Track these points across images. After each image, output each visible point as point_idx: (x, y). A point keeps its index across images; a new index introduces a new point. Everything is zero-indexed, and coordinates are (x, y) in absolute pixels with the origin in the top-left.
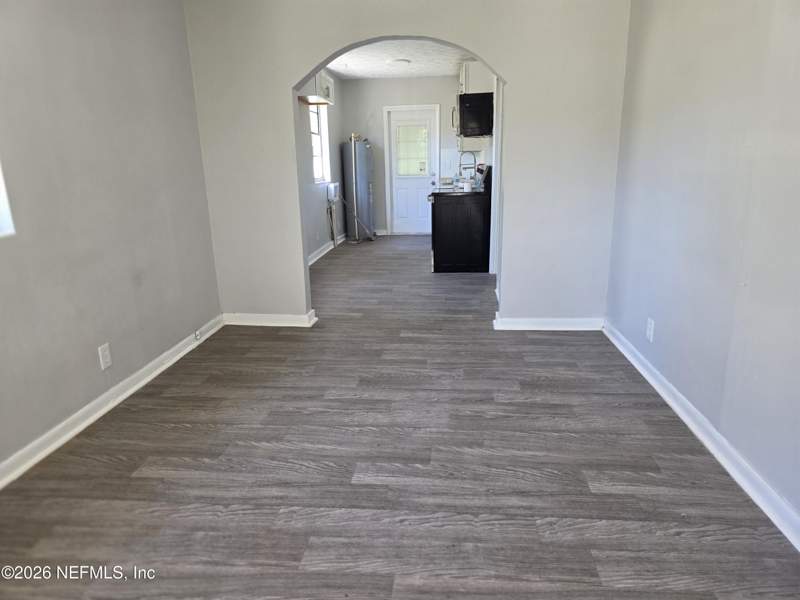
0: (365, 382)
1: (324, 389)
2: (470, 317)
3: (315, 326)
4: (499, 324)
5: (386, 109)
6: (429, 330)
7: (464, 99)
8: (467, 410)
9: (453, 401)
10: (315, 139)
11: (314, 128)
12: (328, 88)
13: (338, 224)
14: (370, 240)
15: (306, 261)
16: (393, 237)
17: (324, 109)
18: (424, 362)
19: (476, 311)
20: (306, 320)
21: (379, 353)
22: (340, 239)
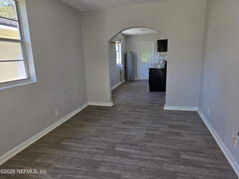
0: (123, 123)
1: (112, 124)
2: (157, 105)
3: (113, 106)
4: (166, 108)
5: (138, 43)
6: (144, 108)
7: (159, 41)
8: (151, 132)
9: (147, 130)
10: (118, 53)
11: (117, 50)
12: (120, 39)
13: (123, 76)
14: (132, 81)
15: (111, 88)
16: (139, 80)
17: (120, 45)
18: (141, 118)
19: (160, 104)
20: (110, 104)
21: (128, 115)
22: (124, 81)
